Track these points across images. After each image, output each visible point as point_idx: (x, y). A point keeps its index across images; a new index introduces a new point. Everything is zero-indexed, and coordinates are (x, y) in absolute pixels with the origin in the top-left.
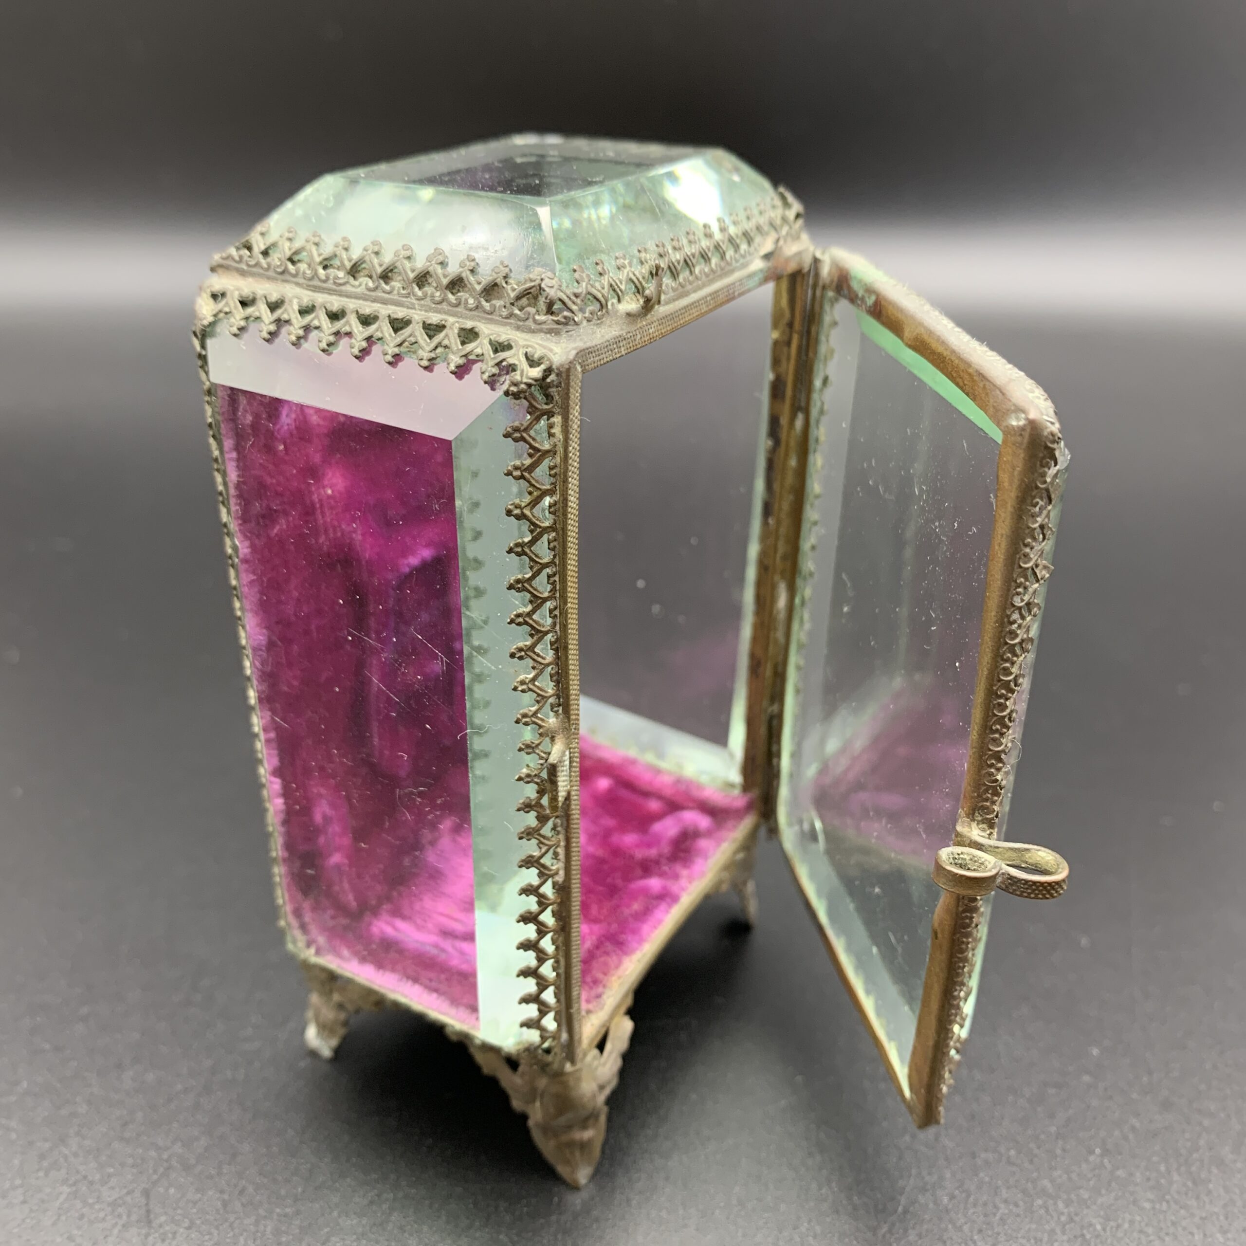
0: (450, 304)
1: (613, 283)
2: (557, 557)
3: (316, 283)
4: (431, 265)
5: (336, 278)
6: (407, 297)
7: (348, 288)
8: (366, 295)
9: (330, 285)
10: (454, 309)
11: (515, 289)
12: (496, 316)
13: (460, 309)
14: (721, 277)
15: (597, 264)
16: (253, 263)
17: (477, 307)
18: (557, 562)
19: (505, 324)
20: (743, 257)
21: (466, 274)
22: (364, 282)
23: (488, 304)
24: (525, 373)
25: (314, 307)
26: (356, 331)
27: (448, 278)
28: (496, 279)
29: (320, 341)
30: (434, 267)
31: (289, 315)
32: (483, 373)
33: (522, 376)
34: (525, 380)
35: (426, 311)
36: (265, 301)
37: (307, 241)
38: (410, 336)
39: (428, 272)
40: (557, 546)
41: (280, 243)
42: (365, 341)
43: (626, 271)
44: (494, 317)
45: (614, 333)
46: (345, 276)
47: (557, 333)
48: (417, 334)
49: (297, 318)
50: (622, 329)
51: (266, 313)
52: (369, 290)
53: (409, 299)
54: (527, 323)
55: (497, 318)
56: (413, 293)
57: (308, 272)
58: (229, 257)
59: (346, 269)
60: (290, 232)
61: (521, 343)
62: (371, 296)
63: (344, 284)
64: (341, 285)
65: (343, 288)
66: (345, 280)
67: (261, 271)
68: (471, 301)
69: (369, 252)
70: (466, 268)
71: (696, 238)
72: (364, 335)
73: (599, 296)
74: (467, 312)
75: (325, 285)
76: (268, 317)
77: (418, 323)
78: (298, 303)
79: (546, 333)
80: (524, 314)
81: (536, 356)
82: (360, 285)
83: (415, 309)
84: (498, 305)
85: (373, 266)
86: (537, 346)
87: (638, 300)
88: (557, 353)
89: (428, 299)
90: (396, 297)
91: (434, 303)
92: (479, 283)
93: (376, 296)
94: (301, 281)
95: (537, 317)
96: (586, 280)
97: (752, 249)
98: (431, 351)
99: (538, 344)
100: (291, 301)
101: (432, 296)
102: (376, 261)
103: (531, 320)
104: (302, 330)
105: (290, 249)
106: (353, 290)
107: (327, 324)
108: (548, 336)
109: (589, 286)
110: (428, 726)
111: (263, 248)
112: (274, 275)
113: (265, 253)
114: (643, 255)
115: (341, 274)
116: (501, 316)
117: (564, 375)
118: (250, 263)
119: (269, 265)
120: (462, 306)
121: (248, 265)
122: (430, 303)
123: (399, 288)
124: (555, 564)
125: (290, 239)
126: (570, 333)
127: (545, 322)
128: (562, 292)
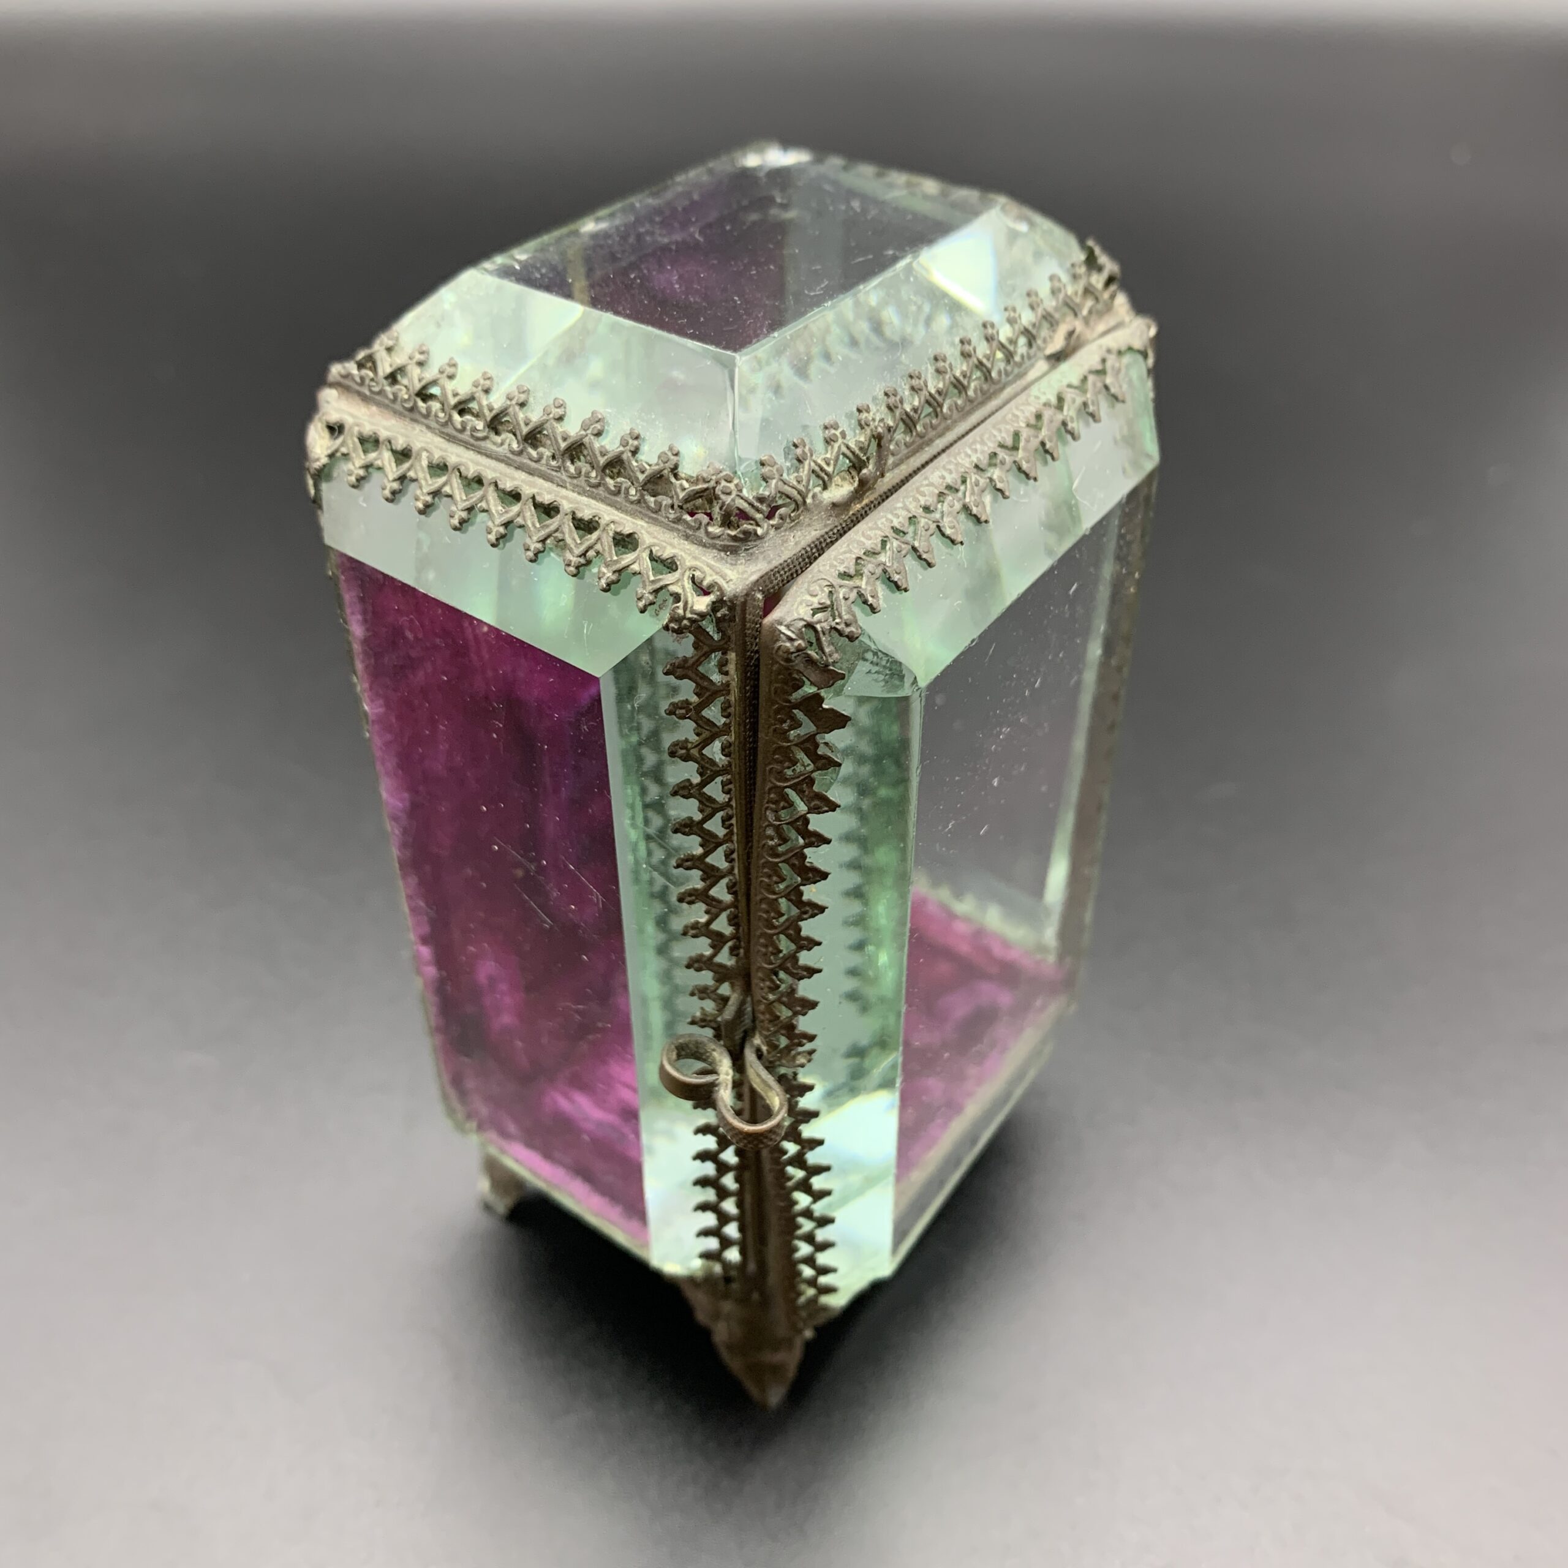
0: (607, 489)
1: (817, 469)
2: (734, 800)
3: (449, 430)
4: (587, 435)
5: (474, 429)
6: (556, 471)
7: (488, 445)
8: (508, 458)
9: (466, 436)
10: (613, 498)
11: (685, 489)
12: (662, 516)
13: (620, 499)
14: (983, 403)
15: (796, 446)
16: (376, 389)
17: (639, 502)
18: (734, 805)
19: (672, 529)
20: (1019, 365)
21: (627, 456)
22: (508, 442)
23: (652, 499)
24: (689, 606)
25: (446, 466)
26: (494, 511)
27: (606, 457)
28: (662, 471)
29: (452, 517)
30: (590, 439)
31: (416, 473)
32: (639, 599)
33: (685, 610)
34: (689, 615)
35: (579, 493)
36: (389, 447)
37: (441, 372)
38: (556, 531)
39: (582, 444)
40: (733, 789)
41: (409, 368)
42: (504, 527)
43: (836, 446)
44: (659, 517)
45: (814, 533)
46: (484, 428)
47: (734, 551)
48: (566, 529)
49: (426, 480)
50: (826, 526)
51: (390, 465)
52: (513, 452)
53: (559, 474)
54: (697, 534)
55: (663, 519)
56: (564, 468)
57: (441, 415)
58: (348, 376)
59: (486, 420)
60: (422, 353)
61: (689, 562)
62: (515, 461)
63: (485, 438)
64: (478, 439)
65: (482, 444)
66: (485, 434)
67: (387, 402)
68: (633, 491)
69: (514, 402)
70: (628, 448)
71: (947, 366)
72: (502, 519)
73: (794, 493)
74: (628, 505)
75: (460, 436)
76: (392, 470)
77: (566, 514)
78: (428, 457)
79: (720, 550)
80: (695, 521)
81: (705, 583)
82: (502, 444)
83: (565, 487)
84: (664, 503)
85: (518, 424)
86: (706, 569)
87: (853, 478)
88: (731, 580)
89: (583, 478)
90: (543, 468)
91: (590, 486)
92: (643, 472)
93: (520, 463)
94: (433, 424)
95: (710, 529)
96: (777, 476)
97: (1032, 351)
98: (580, 556)
99: (708, 565)
100: (419, 455)
101: (587, 476)
102: (521, 416)
103: (702, 530)
104: (431, 496)
105: (420, 380)
106: (494, 448)
107: (460, 494)
108: (722, 554)
109: (780, 483)
110: (585, 957)
111: (388, 370)
112: (401, 409)
113: (392, 378)
114: (864, 415)
115: (480, 425)
116: (668, 518)
117: (738, 609)
118: (373, 389)
119: (395, 396)
120: (622, 495)
121: (371, 391)
122: (583, 484)
123: (547, 456)
124: (731, 807)
125: (421, 364)
126: (751, 551)
127: (719, 537)
128: (742, 498)
